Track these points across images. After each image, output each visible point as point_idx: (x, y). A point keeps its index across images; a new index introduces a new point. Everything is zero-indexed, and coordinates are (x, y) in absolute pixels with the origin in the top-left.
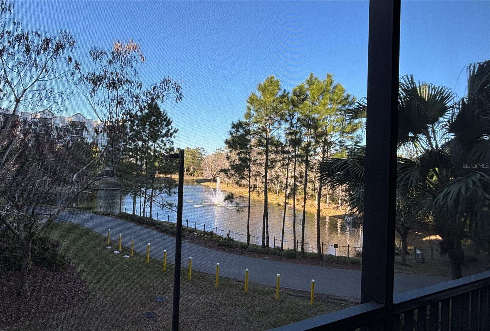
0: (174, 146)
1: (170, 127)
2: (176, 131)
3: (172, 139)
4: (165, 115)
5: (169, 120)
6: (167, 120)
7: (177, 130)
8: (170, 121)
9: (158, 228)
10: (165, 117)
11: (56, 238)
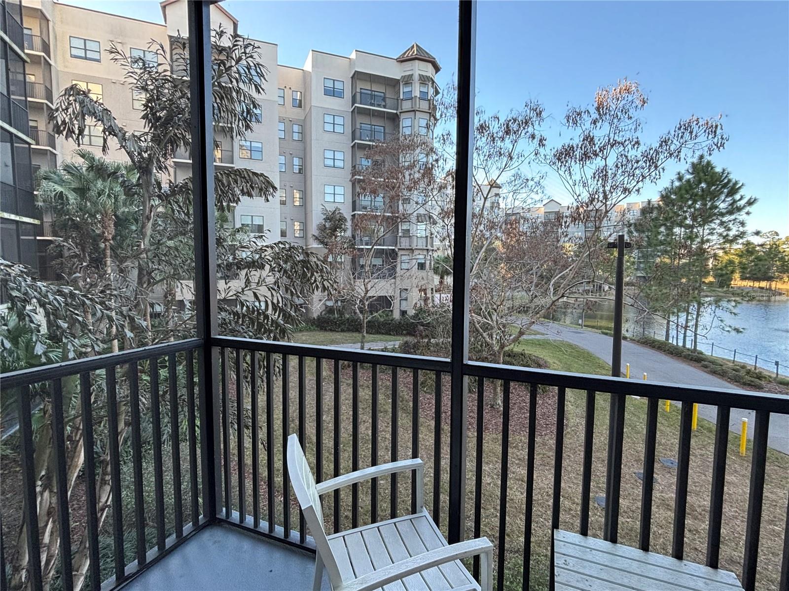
0: (745, 229)
1: (737, 197)
2: (750, 203)
3: (742, 216)
4: (726, 176)
5: (736, 183)
6: (731, 184)
7: (755, 200)
8: (737, 187)
9: (706, 367)
10: (726, 181)
11: (545, 358)
